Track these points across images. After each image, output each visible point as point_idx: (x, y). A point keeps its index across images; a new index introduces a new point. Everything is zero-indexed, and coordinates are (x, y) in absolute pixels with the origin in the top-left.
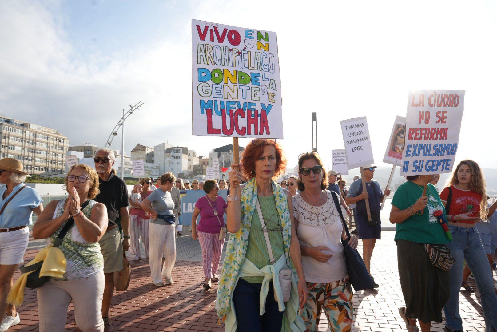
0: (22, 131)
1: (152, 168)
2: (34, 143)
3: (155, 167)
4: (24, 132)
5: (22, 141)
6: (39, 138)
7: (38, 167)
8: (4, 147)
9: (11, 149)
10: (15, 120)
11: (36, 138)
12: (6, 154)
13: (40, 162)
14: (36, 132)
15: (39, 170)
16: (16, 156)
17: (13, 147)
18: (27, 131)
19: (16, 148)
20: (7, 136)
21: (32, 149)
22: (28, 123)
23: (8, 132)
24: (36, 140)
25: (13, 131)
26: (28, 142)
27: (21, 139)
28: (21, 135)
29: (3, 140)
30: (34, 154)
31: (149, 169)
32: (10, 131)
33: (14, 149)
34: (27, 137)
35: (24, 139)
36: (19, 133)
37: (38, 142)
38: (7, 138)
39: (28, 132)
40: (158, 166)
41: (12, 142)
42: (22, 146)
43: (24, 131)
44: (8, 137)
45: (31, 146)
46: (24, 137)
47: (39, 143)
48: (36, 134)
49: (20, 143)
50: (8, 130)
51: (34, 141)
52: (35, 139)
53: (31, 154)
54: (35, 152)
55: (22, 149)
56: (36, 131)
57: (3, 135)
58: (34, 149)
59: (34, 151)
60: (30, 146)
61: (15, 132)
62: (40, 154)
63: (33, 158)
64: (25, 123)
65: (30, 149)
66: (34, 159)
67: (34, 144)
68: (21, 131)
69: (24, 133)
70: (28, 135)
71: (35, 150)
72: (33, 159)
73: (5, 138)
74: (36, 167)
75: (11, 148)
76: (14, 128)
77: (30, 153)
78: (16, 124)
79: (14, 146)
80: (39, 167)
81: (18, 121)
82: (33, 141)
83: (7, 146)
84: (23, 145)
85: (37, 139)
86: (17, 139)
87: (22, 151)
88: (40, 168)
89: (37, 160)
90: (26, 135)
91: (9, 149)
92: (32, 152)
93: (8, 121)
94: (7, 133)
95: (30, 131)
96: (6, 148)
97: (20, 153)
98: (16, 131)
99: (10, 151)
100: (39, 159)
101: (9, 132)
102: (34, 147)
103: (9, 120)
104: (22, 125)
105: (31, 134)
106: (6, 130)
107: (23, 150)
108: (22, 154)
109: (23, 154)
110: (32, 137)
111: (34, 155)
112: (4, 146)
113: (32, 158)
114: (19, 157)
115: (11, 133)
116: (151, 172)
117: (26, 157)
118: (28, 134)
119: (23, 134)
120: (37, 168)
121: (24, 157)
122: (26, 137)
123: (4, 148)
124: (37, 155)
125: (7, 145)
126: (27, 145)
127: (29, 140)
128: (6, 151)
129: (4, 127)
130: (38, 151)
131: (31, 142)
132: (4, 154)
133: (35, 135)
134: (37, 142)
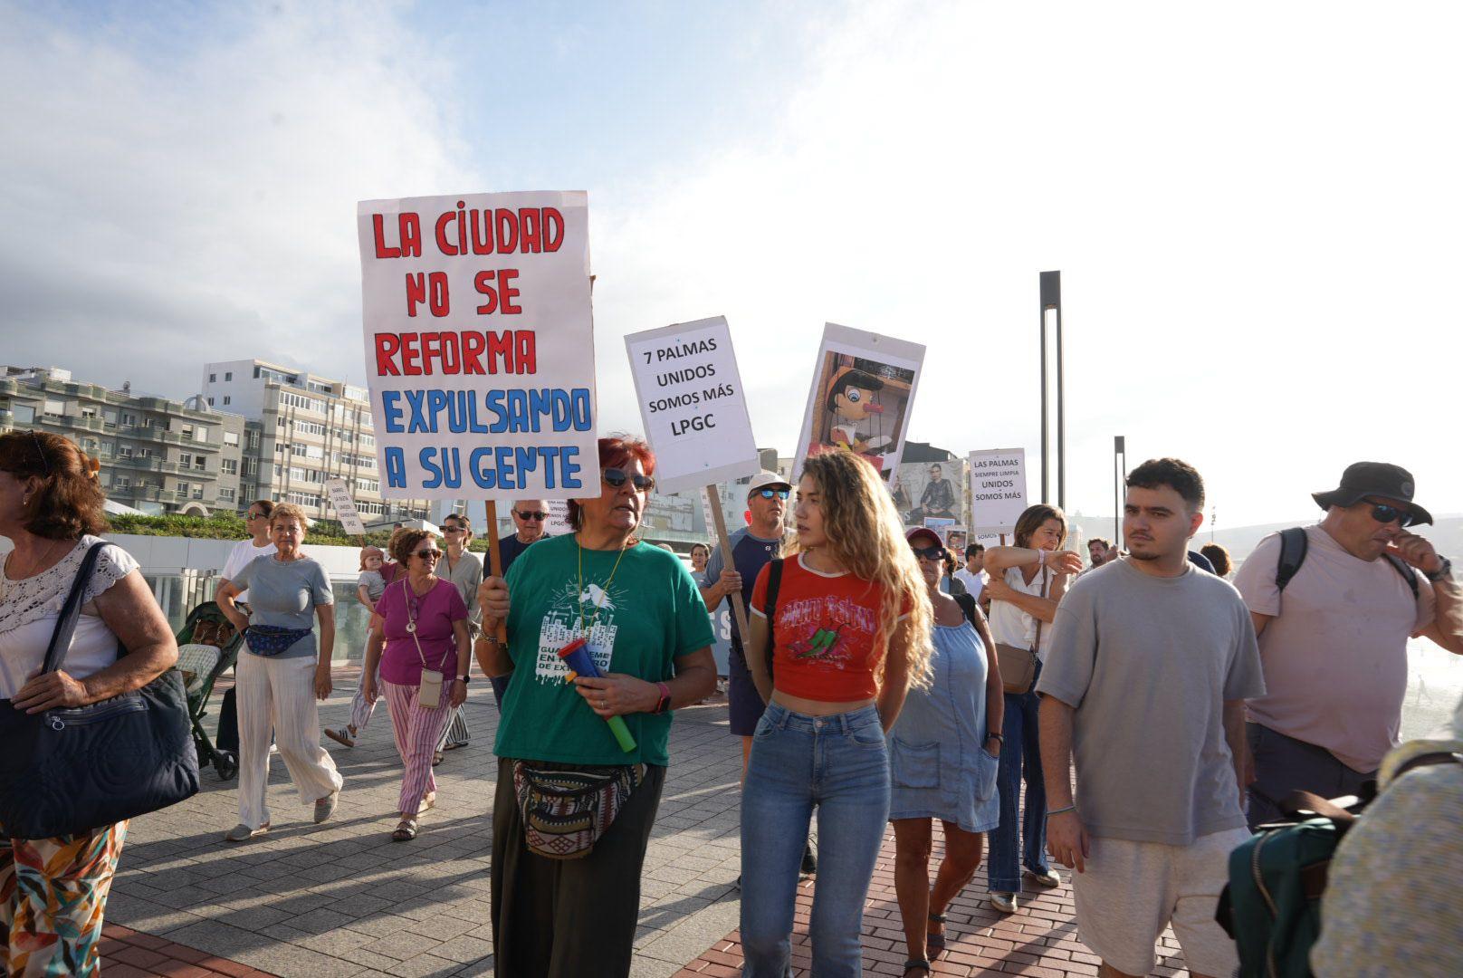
0: (324, 405)
1: (672, 508)
2: (354, 437)
3: (682, 508)
4: (329, 408)
5: (324, 433)
6: (367, 423)
7: (364, 502)
8: (280, 448)
9: (298, 454)
10: (309, 375)
11: (359, 423)
12: (284, 467)
13: (369, 489)
14: (360, 408)
15: (367, 512)
16: (309, 472)
17: (302, 448)
18: (337, 406)
19: (311, 450)
20: (289, 419)
21: (349, 455)
22: (340, 384)
23: (290, 407)
24: (359, 428)
25: (302, 406)
26: (339, 435)
27: (322, 427)
28: (322, 417)
29: (279, 430)
30: (353, 466)
31: (663, 513)
32: (297, 405)
33: (304, 454)
34: (338, 421)
35: (329, 428)
36: (316, 411)
37: (365, 434)
38: (288, 425)
39: (339, 408)
40: (690, 502)
41: (299, 435)
42: (324, 446)
43: (331, 404)
44: (291, 422)
45: (347, 445)
46: (330, 420)
47: (366, 437)
48: (359, 414)
49: (320, 438)
50: (292, 404)
51: (355, 432)
52: (356, 425)
53: (345, 467)
54: (355, 463)
55: (325, 453)
56: (360, 404)
57: (279, 416)
58: (354, 452)
59: (353, 459)
60: (344, 447)
61: (308, 407)
62: (370, 466)
63: (352, 478)
64: (333, 385)
65: (344, 454)
66: (354, 481)
67: (354, 441)
68: (322, 406)
69: (330, 411)
70: (341, 417)
71: (355, 456)
72: (351, 481)
73: (284, 425)
74: (360, 502)
75: (299, 450)
76: (305, 398)
77: (343, 464)
78: (311, 385)
79: (305, 446)
80: (368, 503)
81: (316, 377)
82: (352, 432)
83: (288, 446)
84: (328, 443)
85: (362, 425)
86: (312, 427)
87: (323, 459)
88: (367, 507)
89: (361, 484)
90: (336, 415)
91: (293, 453)
92: (349, 462)
93: (292, 379)
94: (290, 411)
95: (345, 404)
96: (286, 450)
97: (318, 465)
98: (311, 405)
99: (296, 459)
100: (367, 482)
101: (294, 409)
102: (354, 448)
103: (296, 375)
104: (327, 389)
105: (348, 414)
106: (287, 402)
107: (327, 457)
108: (323, 468)
109: (326, 466)
110: (349, 422)
111: (353, 471)
112: (282, 446)
113: (349, 477)
114: (317, 473)
115: (299, 411)
116: (669, 521)
117: (332, 474)
118: (340, 415)
119: (327, 413)
120: (362, 504)
121: (328, 474)
122: (336, 421)
123: (282, 451)
124: (361, 470)
125: (287, 443)
126: (337, 442)
127: (342, 428)
128: (286, 459)
129: (282, 394)
130: (365, 460)
131: (347, 433)
132: (282, 466)
133: (356, 415)
134: (361, 435)
